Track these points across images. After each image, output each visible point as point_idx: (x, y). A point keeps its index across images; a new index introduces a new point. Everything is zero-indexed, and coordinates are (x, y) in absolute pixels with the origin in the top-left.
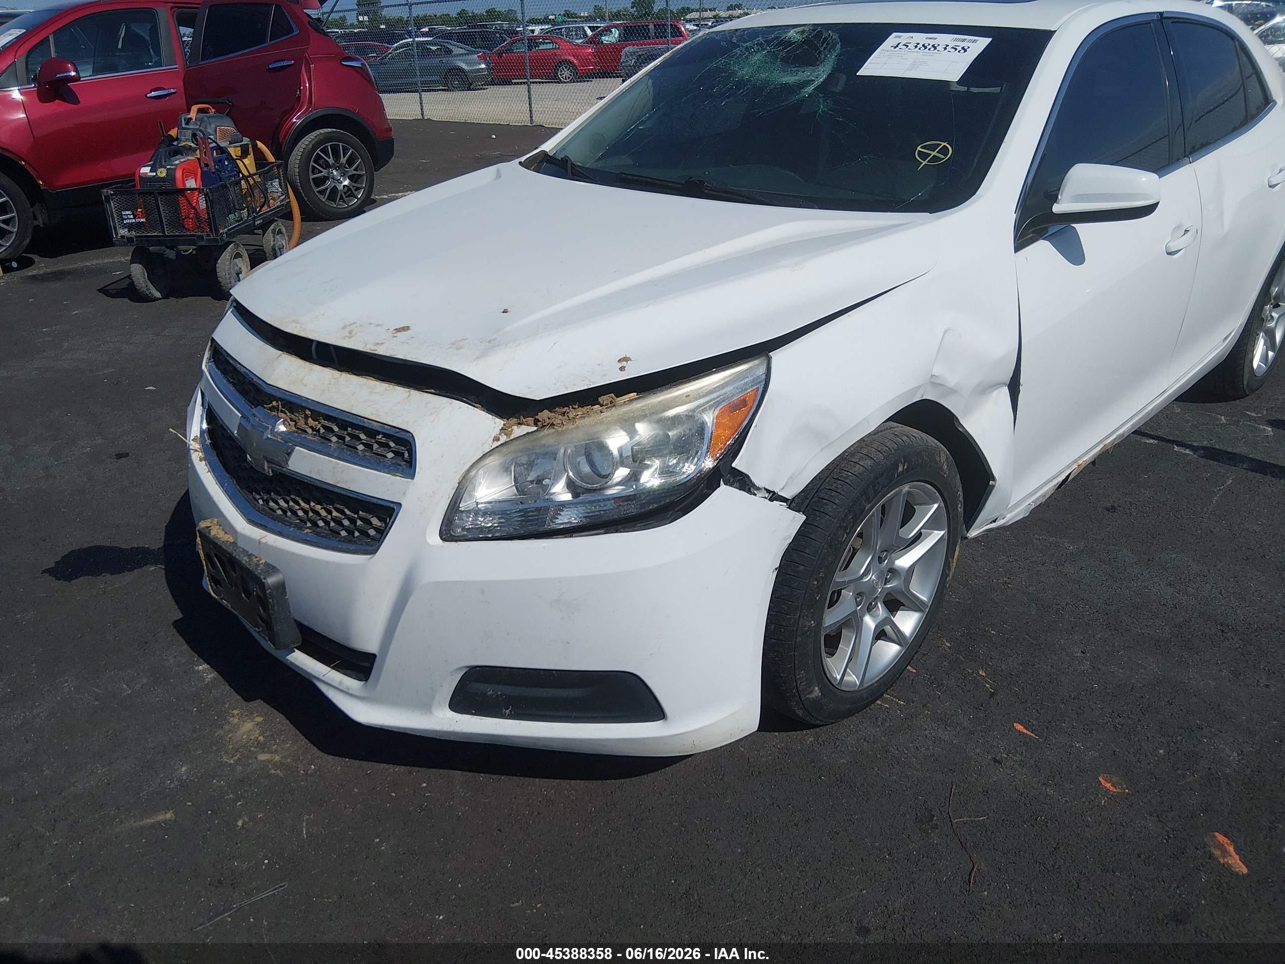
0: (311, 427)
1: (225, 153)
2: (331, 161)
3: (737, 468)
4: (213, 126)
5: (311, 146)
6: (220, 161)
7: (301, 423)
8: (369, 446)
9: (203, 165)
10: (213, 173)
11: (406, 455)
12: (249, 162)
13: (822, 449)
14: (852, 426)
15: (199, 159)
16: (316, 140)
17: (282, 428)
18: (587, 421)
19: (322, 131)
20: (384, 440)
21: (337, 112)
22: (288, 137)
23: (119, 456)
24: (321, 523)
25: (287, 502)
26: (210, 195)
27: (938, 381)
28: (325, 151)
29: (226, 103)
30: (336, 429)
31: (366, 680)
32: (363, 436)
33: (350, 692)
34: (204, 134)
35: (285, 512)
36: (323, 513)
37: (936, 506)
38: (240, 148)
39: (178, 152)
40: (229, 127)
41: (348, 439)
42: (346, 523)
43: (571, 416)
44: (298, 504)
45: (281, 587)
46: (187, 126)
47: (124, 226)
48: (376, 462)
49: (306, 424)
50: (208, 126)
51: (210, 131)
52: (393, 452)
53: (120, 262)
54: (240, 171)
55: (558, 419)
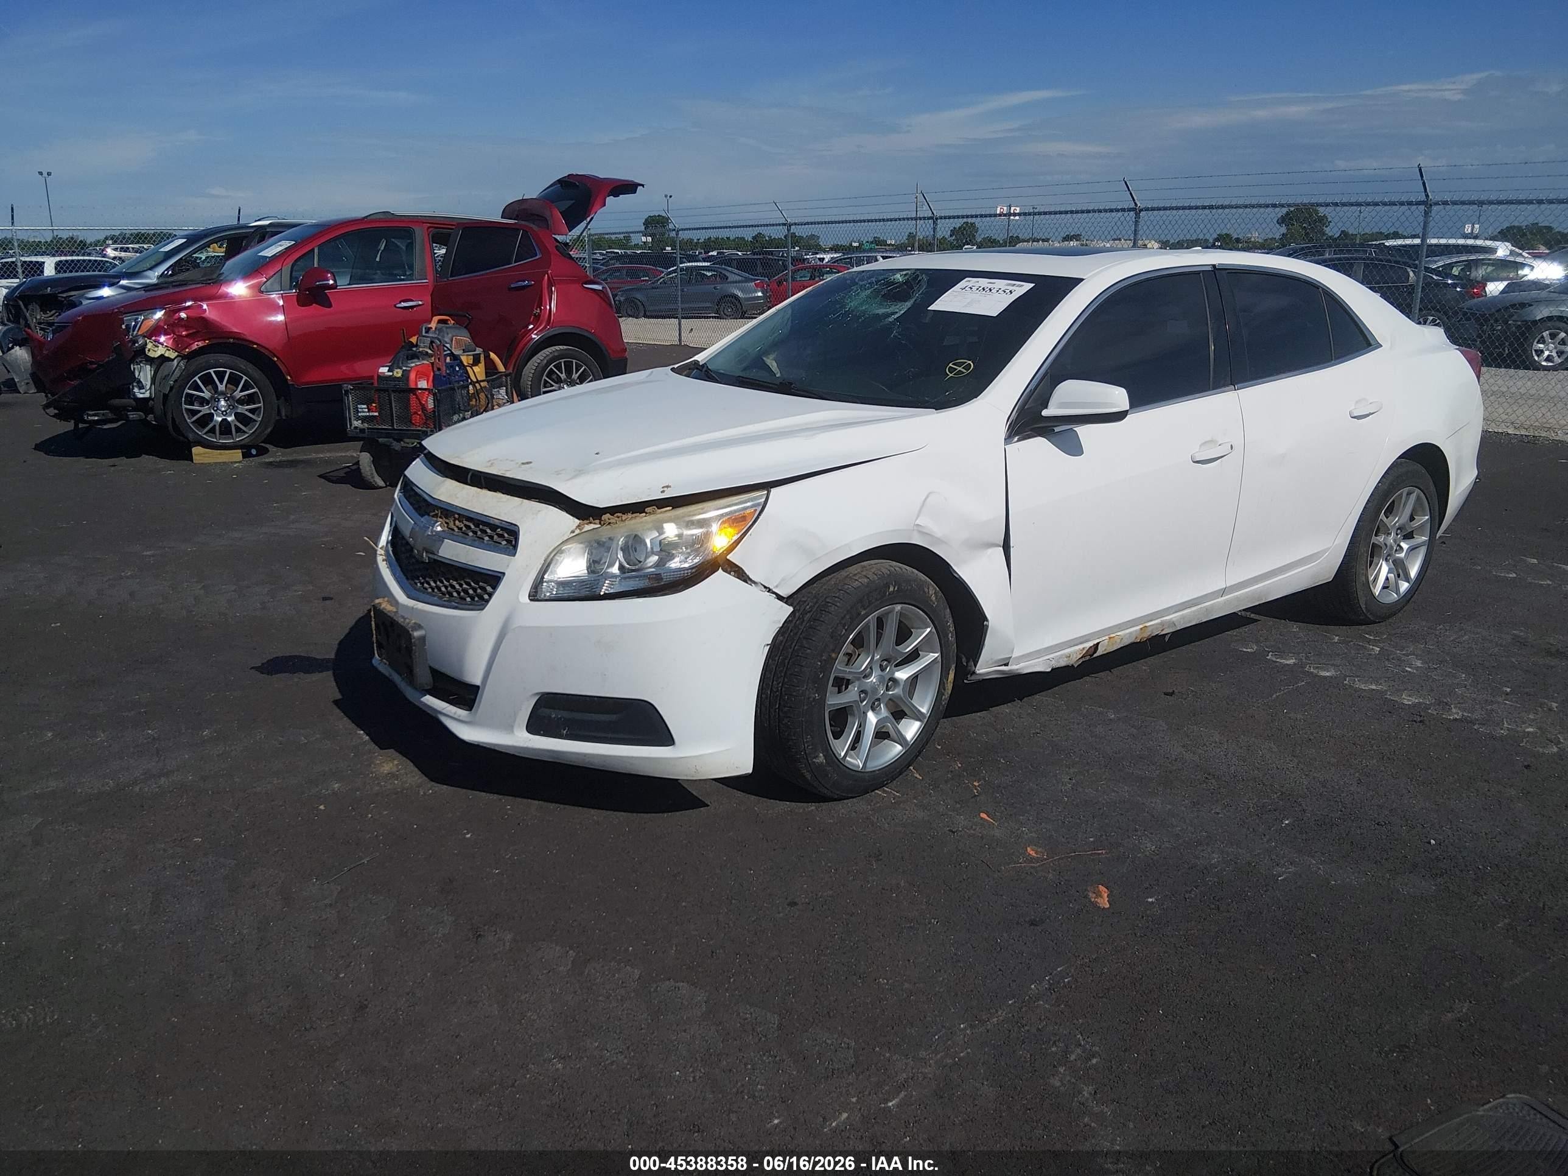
0: (457, 527)
1: (457, 360)
2: (563, 376)
3: (731, 559)
4: (450, 335)
5: (545, 361)
6: (452, 367)
7: (451, 525)
8: (491, 537)
9: (435, 369)
10: (444, 377)
11: (514, 542)
12: (479, 370)
13: (811, 563)
14: (834, 548)
15: (432, 364)
16: (551, 356)
17: (439, 529)
18: (633, 521)
19: (557, 348)
20: (501, 532)
21: (574, 331)
22: (526, 350)
23: (325, 599)
24: (455, 594)
25: (435, 582)
26: (438, 395)
27: (924, 531)
28: (558, 367)
29: (465, 316)
30: (473, 527)
31: (471, 710)
32: (489, 531)
33: (461, 718)
34: (440, 342)
35: (433, 589)
36: (457, 587)
37: (929, 630)
38: (472, 357)
39: (415, 356)
40: (465, 338)
41: (479, 533)
42: (471, 592)
43: (624, 519)
44: (442, 582)
45: (423, 639)
46: (427, 335)
47: (358, 418)
48: (495, 547)
49: (455, 524)
50: (446, 335)
51: (447, 340)
52: (506, 540)
53: (352, 456)
54: (469, 377)
55: (613, 519)
